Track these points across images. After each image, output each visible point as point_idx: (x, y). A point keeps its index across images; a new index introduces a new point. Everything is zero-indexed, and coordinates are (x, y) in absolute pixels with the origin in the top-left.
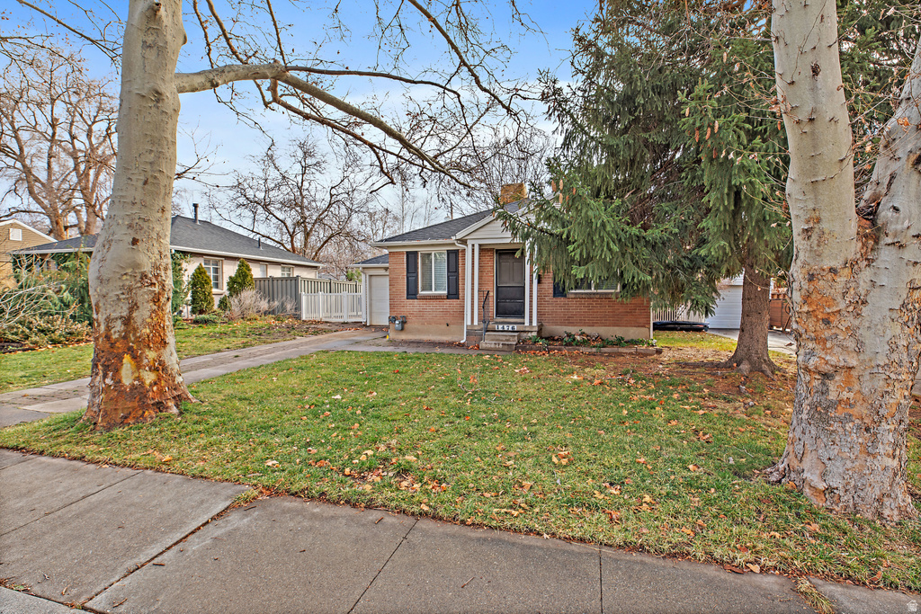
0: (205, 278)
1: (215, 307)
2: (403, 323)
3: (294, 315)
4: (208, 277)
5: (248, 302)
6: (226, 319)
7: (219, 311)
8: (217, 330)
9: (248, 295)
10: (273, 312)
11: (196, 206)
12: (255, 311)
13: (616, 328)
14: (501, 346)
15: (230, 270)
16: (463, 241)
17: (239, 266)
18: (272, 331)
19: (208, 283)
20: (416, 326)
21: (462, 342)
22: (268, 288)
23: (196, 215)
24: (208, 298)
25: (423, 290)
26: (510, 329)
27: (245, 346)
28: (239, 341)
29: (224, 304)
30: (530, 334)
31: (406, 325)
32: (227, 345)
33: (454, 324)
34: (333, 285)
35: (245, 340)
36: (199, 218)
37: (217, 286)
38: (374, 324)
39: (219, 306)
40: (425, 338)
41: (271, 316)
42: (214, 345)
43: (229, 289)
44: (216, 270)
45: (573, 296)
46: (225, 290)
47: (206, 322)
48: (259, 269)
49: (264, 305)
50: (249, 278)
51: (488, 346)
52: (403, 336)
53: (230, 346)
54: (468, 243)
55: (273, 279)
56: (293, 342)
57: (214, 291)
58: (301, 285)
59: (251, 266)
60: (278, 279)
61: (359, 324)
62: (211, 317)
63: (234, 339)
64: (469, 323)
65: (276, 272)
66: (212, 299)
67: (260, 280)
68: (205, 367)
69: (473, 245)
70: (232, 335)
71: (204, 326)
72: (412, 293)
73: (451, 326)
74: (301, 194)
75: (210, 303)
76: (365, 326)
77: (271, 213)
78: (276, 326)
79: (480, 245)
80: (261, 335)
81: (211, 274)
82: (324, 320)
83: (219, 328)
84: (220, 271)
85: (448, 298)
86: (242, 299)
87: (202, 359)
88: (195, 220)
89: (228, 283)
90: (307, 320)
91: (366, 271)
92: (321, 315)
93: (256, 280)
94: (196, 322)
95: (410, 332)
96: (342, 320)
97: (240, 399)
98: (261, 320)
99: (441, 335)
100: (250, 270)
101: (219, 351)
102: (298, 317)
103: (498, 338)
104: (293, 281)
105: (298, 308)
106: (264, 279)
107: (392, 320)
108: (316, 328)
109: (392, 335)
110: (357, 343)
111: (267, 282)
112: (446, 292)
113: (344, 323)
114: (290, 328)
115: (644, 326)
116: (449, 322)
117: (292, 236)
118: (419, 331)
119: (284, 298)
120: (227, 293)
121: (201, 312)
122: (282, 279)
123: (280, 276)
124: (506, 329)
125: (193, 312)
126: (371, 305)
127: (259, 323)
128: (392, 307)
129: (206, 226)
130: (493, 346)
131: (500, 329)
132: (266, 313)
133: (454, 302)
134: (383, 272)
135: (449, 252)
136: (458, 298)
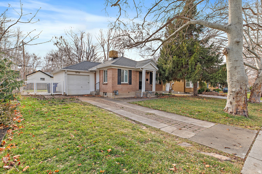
21: (141, 96)
25: (122, 82)
38: (69, 94)
40: (123, 97)
64: (143, 91)
69: (144, 70)
72: (119, 83)
73: (130, 93)
76: (66, 95)
99: (127, 95)
112: (128, 83)
113: (52, 95)
128: (113, 87)
133: (130, 85)
134: (74, 73)
135: (129, 70)
136: (131, 84)
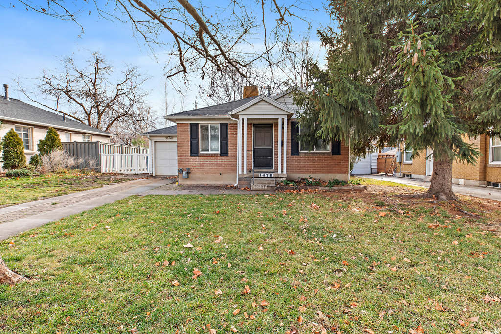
0: (17, 140)
1: (27, 164)
2: (189, 173)
3: (96, 169)
4: (20, 140)
5: (57, 159)
6: (37, 173)
7: (30, 166)
8: (30, 181)
9: (57, 155)
10: (78, 167)
11: (6, 86)
12: (63, 166)
13: (329, 174)
14: (266, 187)
15: (39, 136)
16: (236, 116)
17: (48, 132)
18: (81, 181)
19: (20, 144)
20: (198, 175)
21: (235, 185)
22: (73, 149)
23: (6, 93)
24: (20, 157)
25: (202, 150)
26: (269, 176)
27: (60, 194)
28: (53, 190)
29: (35, 161)
30: (281, 179)
31: (190, 175)
32: (43, 194)
33: (225, 173)
34: (124, 149)
35: (59, 189)
36: (9, 96)
37: (28, 147)
38: (158, 174)
39: (31, 163)
40: (204, 183)
41: (77, 170)
42: (29, 194)
43: (40, 150)
44: (27, 135)
45: (304, 155)
46: (35, 150)
47: (19, 175)
48: (65, 136)
49: (71, 162)
50: (57, 141)
51: (257, 188)
52: (188, 183)
53: (45, 194)
54: (240, 117)
55: (77, 143)
56: (101, 189)
57: (26, 151)
58: (101, 148)
59: (59, 133)
60: (81, 143)
61: (147, 175)
62: (25, 171)
63: (48, 188)
64: (240, 172)
65: (79, 139)
66: (24, 157)
67: (66, 144)
68: (23, 216)
69: (243, 120)
70: (45, 185)
71: (17, 178)
72: (194, 152)
73: (223, 175)
74: (95, 88)
75: (22, 160)
76: (152, 176)
77: (71, 98)
78: (83, 177)
79: (248, 119)
80: (72, 184)
81: (23, 138)
82: (119, 172)
83: (32, 180)
84: (30, 136)
85: (221, 156)
86: (52, 157)
87: (18, 208)
88: (6, 97)
89: (39, 146)
90: (106, 172)
91: (152, 138)
92: (117, 169)
93: (63, 143)
94: (9, 175)
95: (194, 180)
96: (133, 172)
97: (83, 264)
98: (69, 173)
99: (216, 181)
100: (57, 136)
101: (35, 199)
102: (98, 170)
103: (262, 182)
104: (94, 145)
105: (98, 164)
106: (70, 143)
107: (181, 171)
108: (115, 178)
109: (180, 182)
110: (156, 188)
111: (72, 145)
112: (219, 152)
113: (135, 174)
114: (95, 179)
115: (345, 173)
116: (221, 172)
117: (89, 115)
118: (200, 179)
119: (87, 157)
120: (38, 153)
121: (13, 167)
122: (85, 143)
123: (82, 141)
124: (266, 176)
125: (5, 167)
126: (155, 162)
127: (68, 175)
128: (179, 162)
129: (16, 102)
130: (260, 188)
131: (262, 176)
132: (73, 168)
133: (225, 158)
134: (164, 139)
135: (221, 124)
136: (228, 156)
